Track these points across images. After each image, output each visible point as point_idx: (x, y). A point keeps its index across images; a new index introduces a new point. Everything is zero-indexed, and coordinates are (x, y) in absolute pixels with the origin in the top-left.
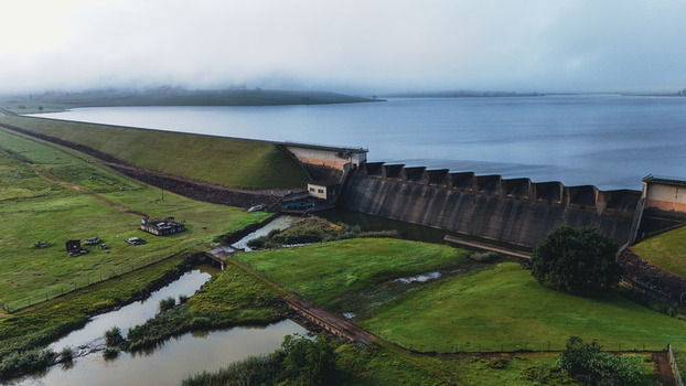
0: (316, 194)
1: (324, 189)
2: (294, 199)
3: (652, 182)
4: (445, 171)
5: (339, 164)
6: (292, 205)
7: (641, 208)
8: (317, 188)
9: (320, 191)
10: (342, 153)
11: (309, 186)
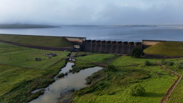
0: (77, 47)
1: (79, 46)
2: (72, 48)
3: (143, 40)
4: (105, 41)
5: (81, 41)
6: (73, 50)
7: (142, 45)
8: (77, 46)
9: (78, 47)
10: (80, 38)
11: (75, 46)
